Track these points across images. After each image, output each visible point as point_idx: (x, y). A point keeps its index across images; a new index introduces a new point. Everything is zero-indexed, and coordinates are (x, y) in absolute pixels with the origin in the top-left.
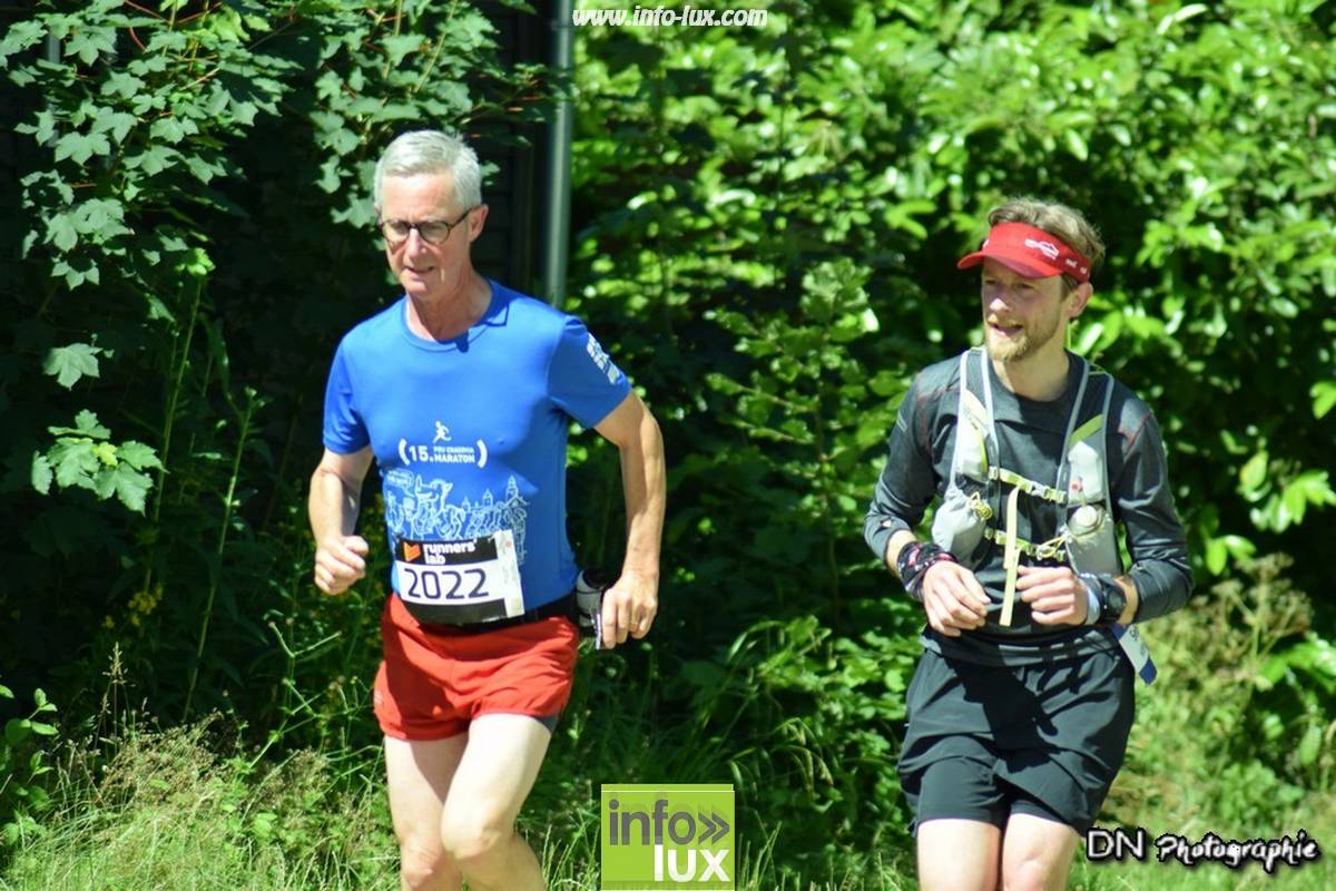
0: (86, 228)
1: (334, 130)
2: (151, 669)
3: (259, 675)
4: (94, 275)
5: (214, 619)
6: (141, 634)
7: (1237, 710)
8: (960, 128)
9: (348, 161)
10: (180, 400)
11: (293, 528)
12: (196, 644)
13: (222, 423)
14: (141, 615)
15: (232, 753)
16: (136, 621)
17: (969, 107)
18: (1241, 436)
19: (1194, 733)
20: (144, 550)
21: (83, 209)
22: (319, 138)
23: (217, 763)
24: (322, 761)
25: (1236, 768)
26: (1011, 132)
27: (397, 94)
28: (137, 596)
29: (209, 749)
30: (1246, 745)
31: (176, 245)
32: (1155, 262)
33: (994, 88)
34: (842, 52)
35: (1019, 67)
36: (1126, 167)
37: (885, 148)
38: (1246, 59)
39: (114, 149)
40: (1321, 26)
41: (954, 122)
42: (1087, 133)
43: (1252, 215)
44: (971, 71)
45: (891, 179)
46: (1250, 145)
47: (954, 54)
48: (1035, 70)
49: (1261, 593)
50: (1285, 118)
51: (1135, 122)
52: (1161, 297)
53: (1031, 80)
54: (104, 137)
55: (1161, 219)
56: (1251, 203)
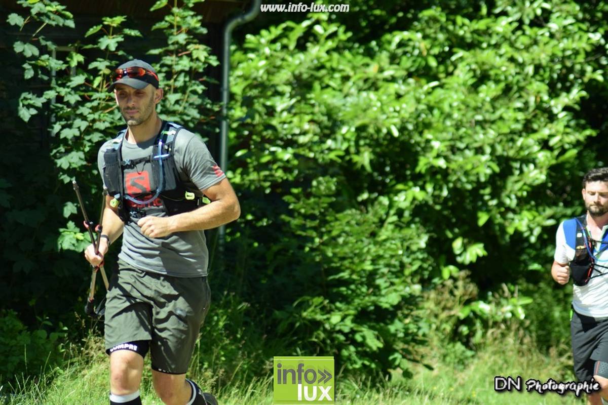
0: (72, 161)
4: (73, 179)
7: (451, 324)
8: (353, 125)
17: (356, 117)
18: (452, 231)
19: (437, 333)
21: (70, 155)
25: (450, 346)
26: (371, 126)
27: (173, 113)
30: (455, 336)
32: (423, 171)
33: (365, 111)
34: (310, 99)
35: (373, 103)
36: (411, 138)
37: (327, 132)
38: (449, 100)
39: (81, 133)
40: (475, 88)
41: (351, 123)
42: (398, 126)
43: (454, 153)
44: (356, 105)
45: (329, 143)
46: (452, 130)
47: (349, 99)
48: (379, 104)
49: (460, 284)
50: (465, 120)
51: (415, 122)
52: (425, 183)
53: (378, 108)
54: (77, 130)
55: (424, 156)
56: (454, 150)
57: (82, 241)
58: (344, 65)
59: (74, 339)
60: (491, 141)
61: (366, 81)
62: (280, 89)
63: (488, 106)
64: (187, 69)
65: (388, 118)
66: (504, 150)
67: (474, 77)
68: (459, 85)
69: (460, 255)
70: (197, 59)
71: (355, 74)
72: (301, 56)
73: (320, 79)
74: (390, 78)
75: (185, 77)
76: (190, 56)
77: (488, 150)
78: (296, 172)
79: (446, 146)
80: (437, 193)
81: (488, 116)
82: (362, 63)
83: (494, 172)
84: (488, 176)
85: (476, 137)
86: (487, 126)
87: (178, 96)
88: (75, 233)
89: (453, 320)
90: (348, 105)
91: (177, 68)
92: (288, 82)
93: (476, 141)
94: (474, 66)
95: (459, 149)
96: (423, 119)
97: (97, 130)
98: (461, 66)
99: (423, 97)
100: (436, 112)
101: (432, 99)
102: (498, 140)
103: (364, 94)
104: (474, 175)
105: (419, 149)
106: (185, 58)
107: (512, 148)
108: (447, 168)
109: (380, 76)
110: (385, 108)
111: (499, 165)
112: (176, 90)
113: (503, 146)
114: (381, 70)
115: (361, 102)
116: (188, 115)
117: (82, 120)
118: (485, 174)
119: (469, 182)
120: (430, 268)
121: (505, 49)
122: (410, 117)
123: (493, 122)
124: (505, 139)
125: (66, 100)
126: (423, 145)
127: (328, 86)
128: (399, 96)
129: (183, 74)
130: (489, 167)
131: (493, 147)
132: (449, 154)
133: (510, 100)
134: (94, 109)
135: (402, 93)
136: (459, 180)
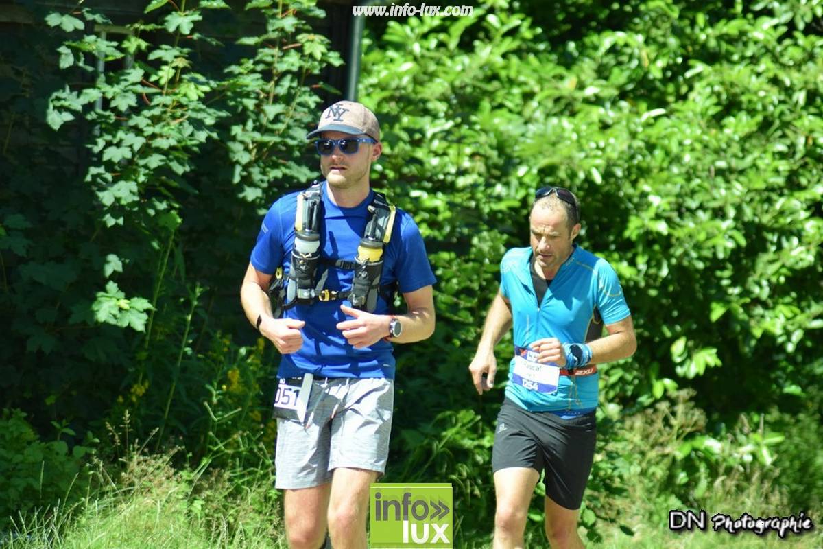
0: (118, 194)
1: (238, 152)
2: (141, 424)
3: (195, 430)
4: (121, 221)
5: (173, 400)
6: (136, 406)
7: (664, 468)
8: (535, 164)
9: (246, 167)
10: (161, 287)
11: (215, 355)
12: (163, 412)
13: (182, 300)
14: (138, 397)
15: (183, 468)
16: (134, 399)
17: (541, 153)
18: (671, 328)
19: (642, 478)
20: (139, 362)
21: (116, 186)
22: (231, 155)
23: (175, 473)
24: (227, 475)
25: (662, 498)
26: (563, 167)
28: (136, 386)
29: (171, 466)
30: (668, 485)
31: (162, 206)
32: (634, 237)
33: (554, 144)
34: (475, 123)
35: (566, 134)
36: (619, 188)
37: (497, 173)
38: (679, 136)
39: (134, 155)
40: (717, 121)
41: (532, 161)
42: (602, 169)
43: (681, 216)
44: (542, 136)
45: (499, 189)
46: (680, 181)
47: (531, 126)
48: (575, 136)
49: (680, 408)
50: (700, 167)
51: (626, 166)
52: (635, 255)
53: (572, 142)
54: (129, 149)
55: (637, 216)
56: (681, 210)
57: (126, 310)
58: (527, 76)
59: (108, 457)
60: (737, 200)
61: (557, 100)
62: (430, 106)
63: (735, 148)
64: (295, 69)
65: (587, 157)
66: (755, 215)
67: (718, 104)
68: (695, 114)
69: (682, 364)
70: (311, 56)
71: (542, 89)
72: (465, 59)
73: (490, 94)
74: (593, 99)
75: (292, 81)
76: (300, 50)
77: (731, 212)
78: (447, 229)
79: (670, 203)
80: (653, 271)
81: (735, 163)
82: (552, 74)
83: (738, 246)
84: (729, 252)
85: (715, 193)
86: (733, 177)
87: (279, 108)
88: (118, 300)
89: (667, 461)
90: (529, 134)
91: (281, 67)
92: (442, 97)
93: (714, 199)
94: (717, 88)
95: (689, 210)
96: (639, 162)
97: (158, 150)
98: (698, 86)
99: (640, 129)
100: (658, 153)
101: (654, 132)
102: (748, 199)
103: (554, 120)
104: (709, 248)
105: (630, 206)
106: (293, 52)
107: (767, 211)
108: (670, 236)
109: (580, 95)
110: (583, 141)
111: (746, 236)
112: (277, 99)
113: (755, 209)
114: (581, 86)
115: (550, 130)
116: (293, 138)
117: (137, 135)
118: (725, 249)
119: (700, 258)
120: (636, 382)
121: (765, 64)
122: (619, 158)
123: (742, 172)
124: (757, 198)
125: (113, 104)
126: (636, 200)
127: (501, 106)
128: (605, 126)
129: (289, 77)
130: (731, 237)
131: (739, 208)
132: (674, 215)
133: (768, 140)
134: (155, 120)
135: (610, 122)
136: (686, 254)
